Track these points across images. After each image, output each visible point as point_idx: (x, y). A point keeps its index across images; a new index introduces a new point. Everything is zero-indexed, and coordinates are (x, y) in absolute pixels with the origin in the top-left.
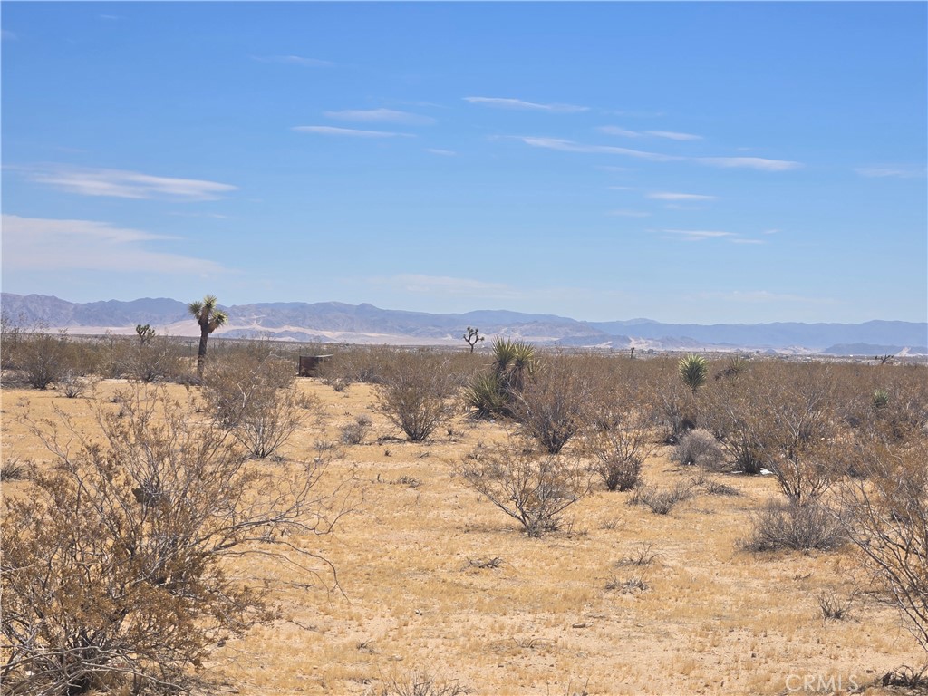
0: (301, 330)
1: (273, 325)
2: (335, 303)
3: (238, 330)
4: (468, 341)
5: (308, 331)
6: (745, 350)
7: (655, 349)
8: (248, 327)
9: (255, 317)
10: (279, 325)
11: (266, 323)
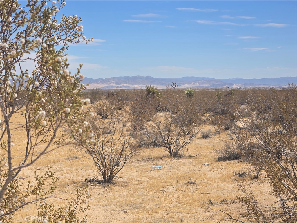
0: (128, 85)
1: (118, 84)
2: (138, 76)
3: (107, 86)
4: (173, 87)
5: (130, 86)
6: (272, 86)
7: (241, 87)
8: (111, 85)
9: (113, 82)
10: (121, 84)
11: (116, 83)
